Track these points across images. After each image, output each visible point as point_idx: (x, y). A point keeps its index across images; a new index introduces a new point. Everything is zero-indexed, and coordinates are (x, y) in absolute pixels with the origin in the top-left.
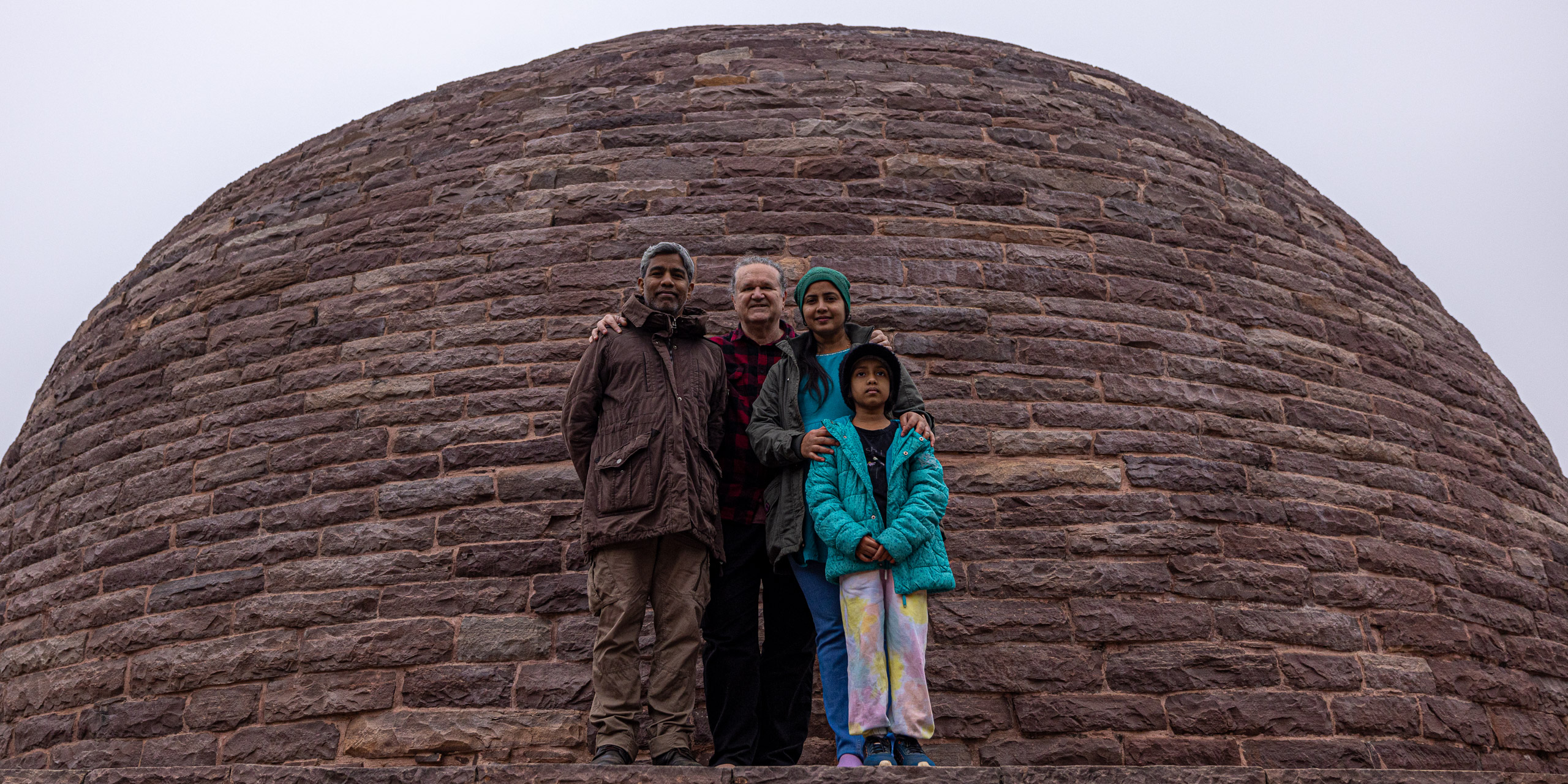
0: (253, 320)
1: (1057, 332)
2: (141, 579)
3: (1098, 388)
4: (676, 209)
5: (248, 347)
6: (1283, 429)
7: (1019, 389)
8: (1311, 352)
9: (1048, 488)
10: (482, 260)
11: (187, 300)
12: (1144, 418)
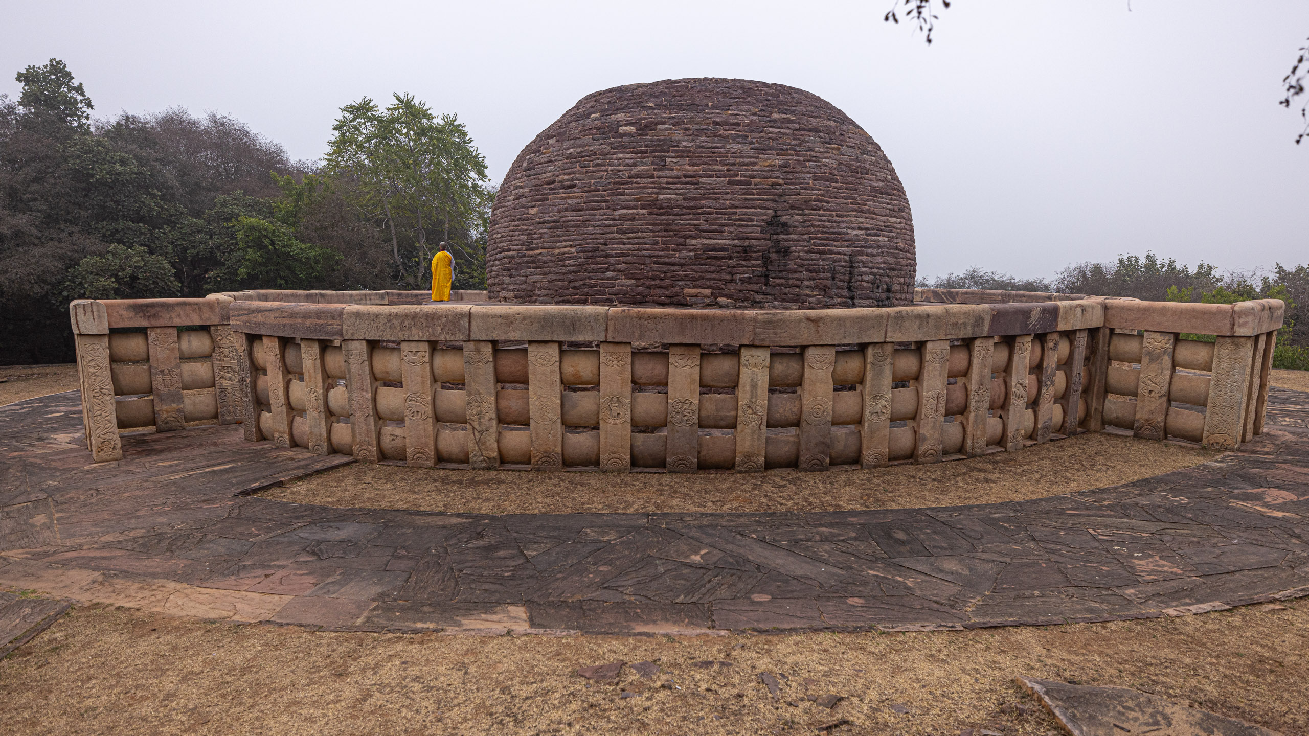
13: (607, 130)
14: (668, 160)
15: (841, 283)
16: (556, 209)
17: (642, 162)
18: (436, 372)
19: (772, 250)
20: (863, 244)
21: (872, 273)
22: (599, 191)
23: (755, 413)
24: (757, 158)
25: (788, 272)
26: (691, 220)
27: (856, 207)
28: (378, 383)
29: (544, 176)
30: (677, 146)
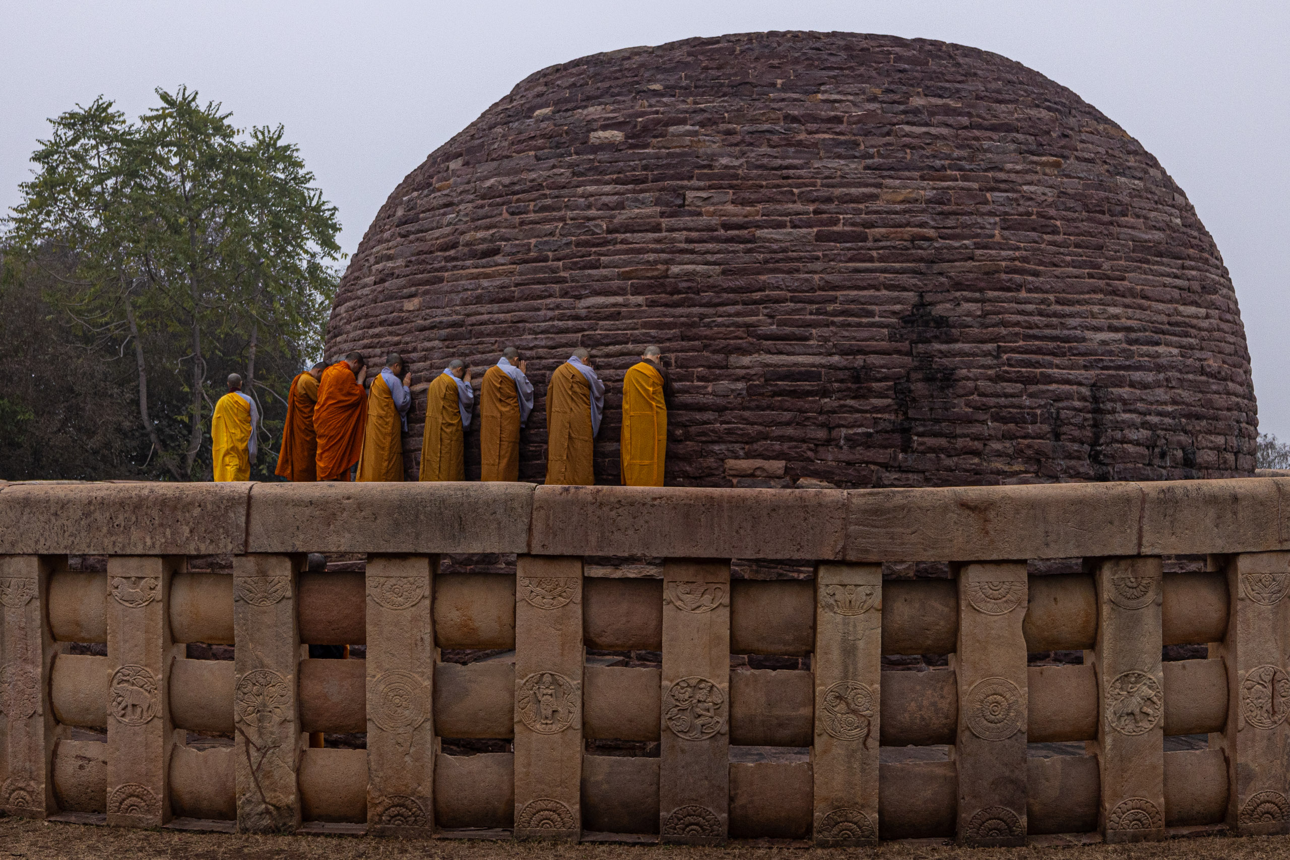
13: (565, 138)
14: (690, 195)
15: (1076, 447)
16: (457, 298)
17: (637, 200)
18: (177, 621)
19: (914, 376)
20: (1121, 361)
21: (1145, 425)
22: (546, 259)
23: (854, 712)
24: (879, 186)
25: (953, 421)
26: (738, 314)
27: (1101, 283)
28: (57, 646)
29: (437, 233)
30: (710, 167)
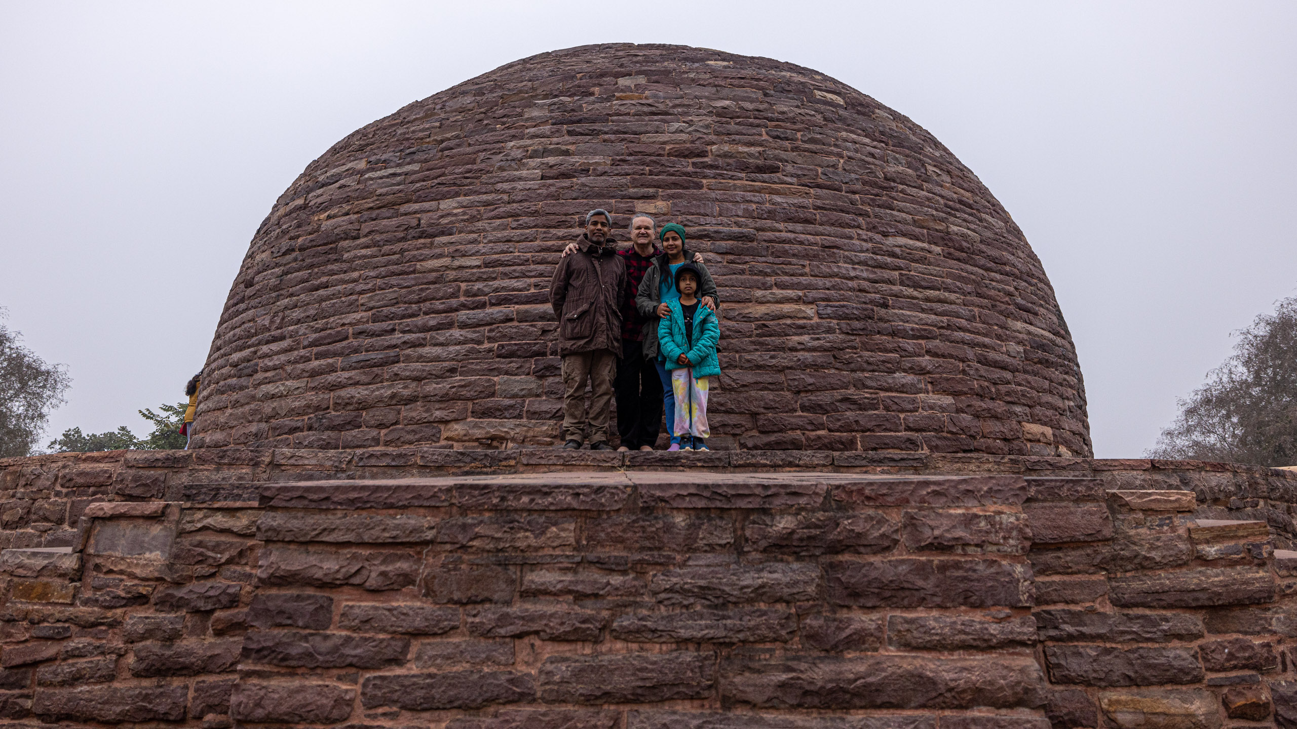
0: (385, 222)
1: (789, 242)
2: (335, 354)
3: (807, 270)
4: (604, 173)
5: (384, 236)
6: (896, 288)
7: (769, 270)
8: (916, 249)
9: (779, 319)
10: (505, 197)
11: (346, 207)
12: (828, 284)
